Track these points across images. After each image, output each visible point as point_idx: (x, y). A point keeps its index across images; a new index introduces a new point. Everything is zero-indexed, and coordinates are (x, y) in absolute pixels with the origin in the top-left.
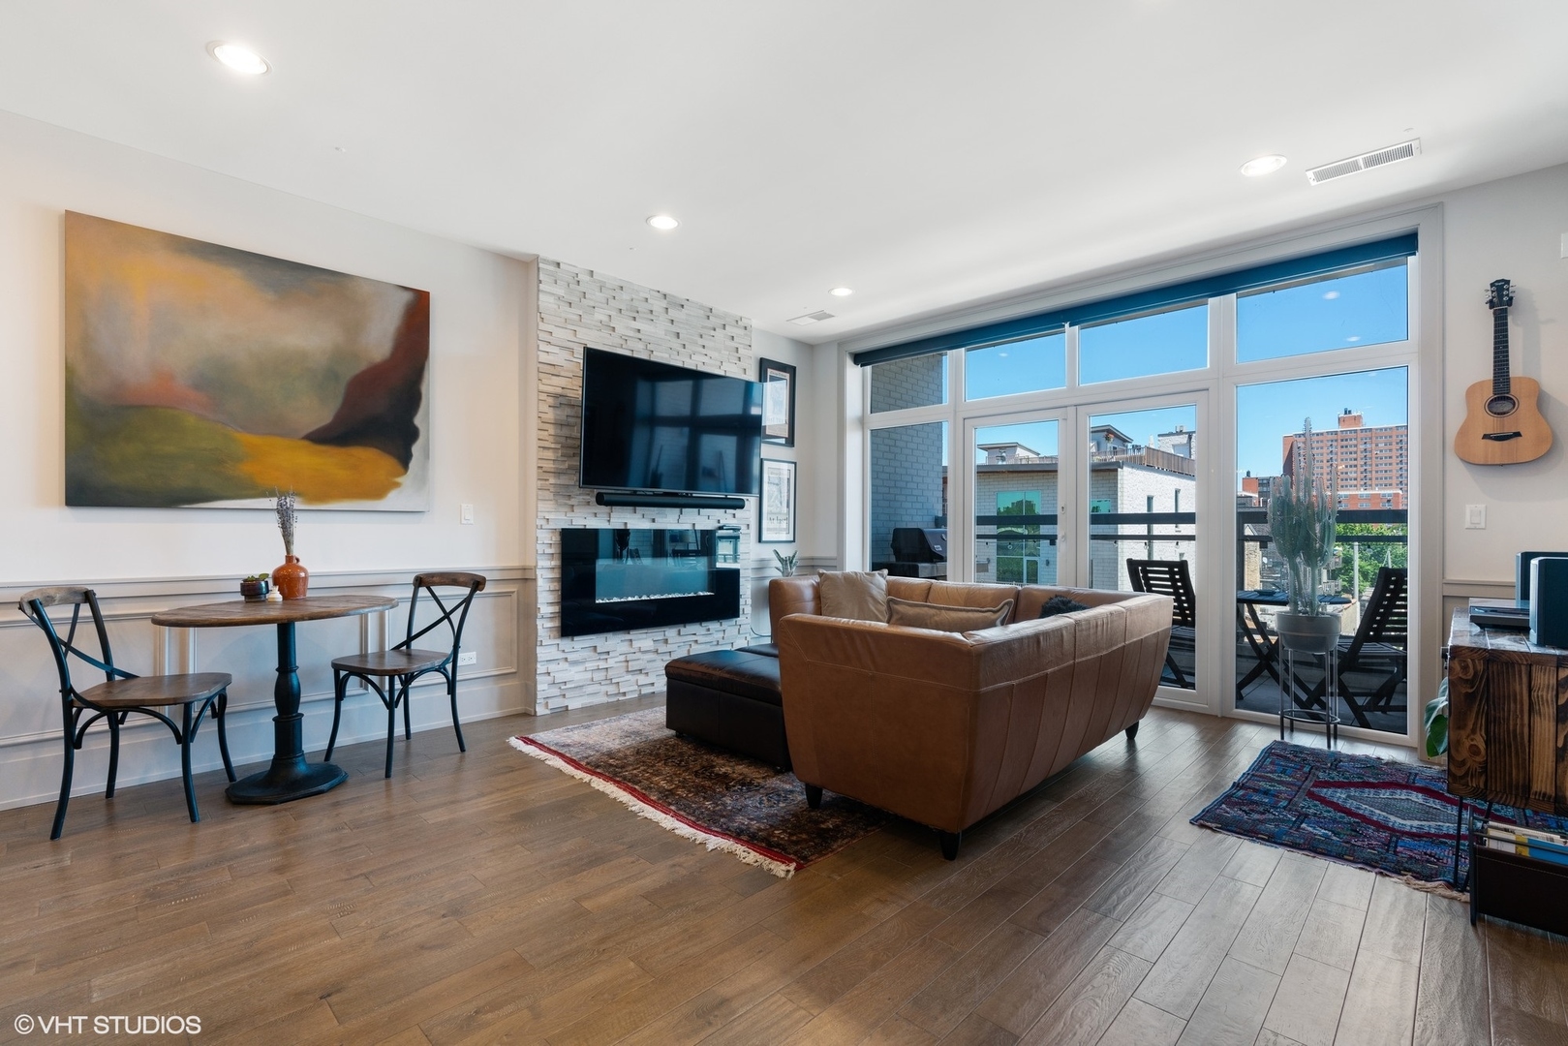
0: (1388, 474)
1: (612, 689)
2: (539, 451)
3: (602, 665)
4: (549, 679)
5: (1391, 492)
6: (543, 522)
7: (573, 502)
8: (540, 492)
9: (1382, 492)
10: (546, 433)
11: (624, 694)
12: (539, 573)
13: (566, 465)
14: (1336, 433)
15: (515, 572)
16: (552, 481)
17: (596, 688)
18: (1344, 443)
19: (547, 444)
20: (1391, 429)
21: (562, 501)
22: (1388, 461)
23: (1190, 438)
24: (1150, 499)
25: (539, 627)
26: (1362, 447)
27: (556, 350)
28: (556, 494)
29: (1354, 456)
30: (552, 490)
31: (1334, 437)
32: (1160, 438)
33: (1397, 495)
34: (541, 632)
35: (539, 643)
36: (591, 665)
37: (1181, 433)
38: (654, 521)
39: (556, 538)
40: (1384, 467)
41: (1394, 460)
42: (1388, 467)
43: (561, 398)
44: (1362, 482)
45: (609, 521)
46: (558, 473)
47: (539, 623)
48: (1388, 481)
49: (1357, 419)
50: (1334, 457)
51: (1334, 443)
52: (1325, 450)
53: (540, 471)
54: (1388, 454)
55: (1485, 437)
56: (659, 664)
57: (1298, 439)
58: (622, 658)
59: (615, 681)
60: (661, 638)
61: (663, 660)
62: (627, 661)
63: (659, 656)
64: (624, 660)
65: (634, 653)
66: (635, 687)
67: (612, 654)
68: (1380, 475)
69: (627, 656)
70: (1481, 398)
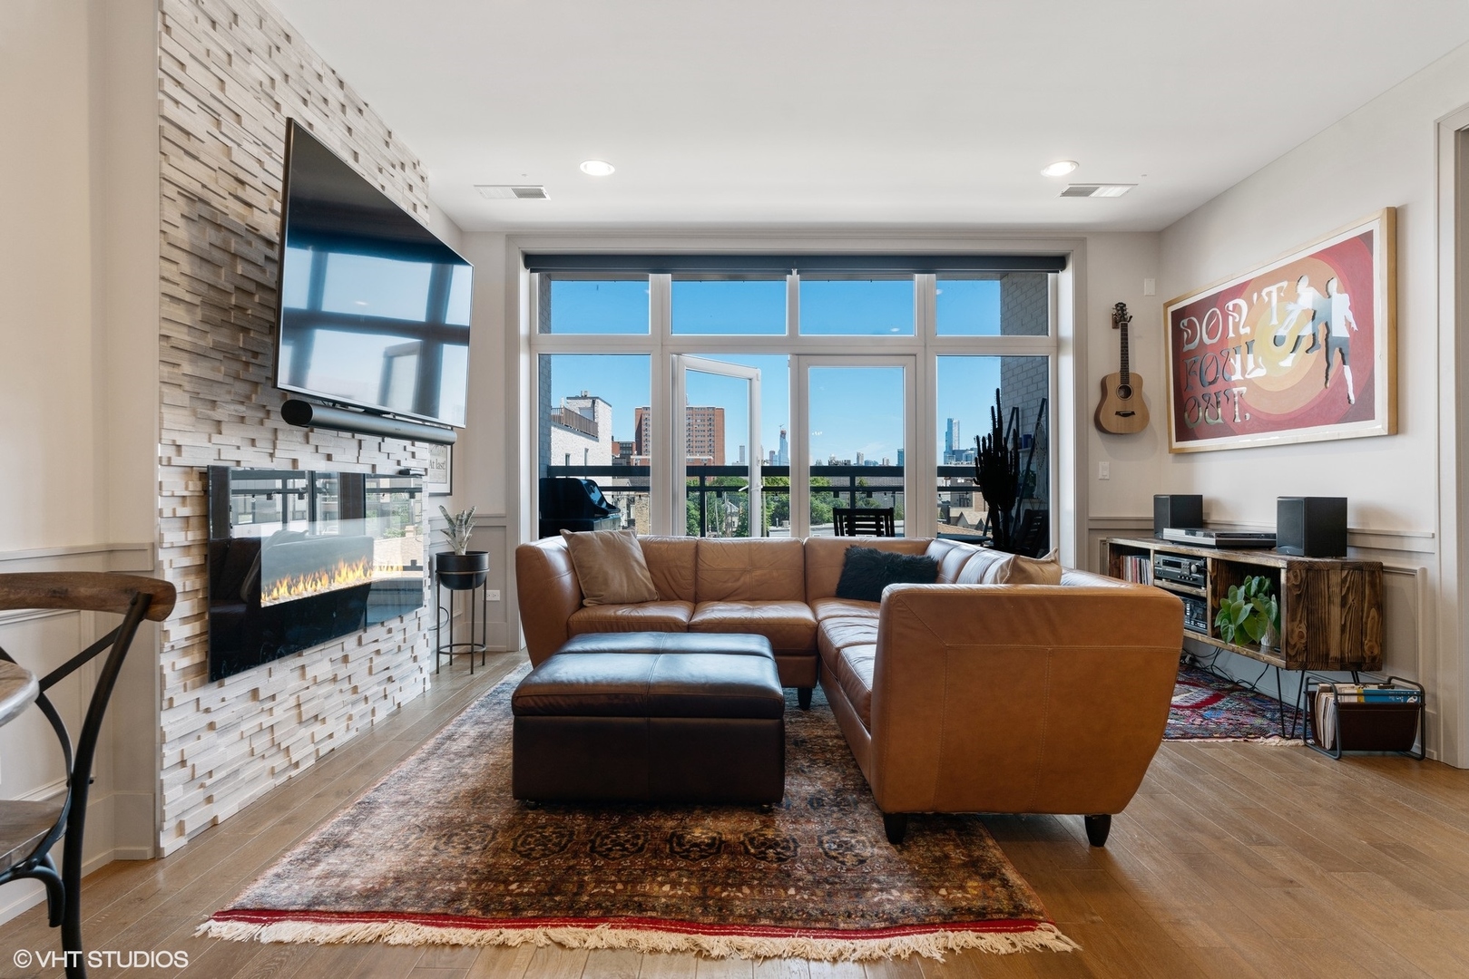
0: (702, 444)
1: (279, 762)
2: (161, 303)
3: (266, 721)
4: (185, 773)
5: (706, 457)
6: (171, 452)
7: (219, 414)
8: (166, 389)
9: (701, 457)
10: (174, 267)
11: (297, 765)
12: (163, 555)
13: (209, 341)
15: (99, 558)
16: (187, 368)
17: (259, 766)
19: (179, 292)
20: (704, 409)
21: (203, 410)
22: (703, 433)
23: (594, 402)
24: (567, 456)
25: (167, 671)
27: (193, 104)
28: (195, 396)
30: (187, 386)
32: (569, 401)
33: (710, 460)
34: (172, 681)
35: (165, 704)
36: (248, 726)
37: (585, 397)
38: (329, 457)
39: (195, 486)
40: (699, 438)
41: (707, 433)
42: (703, 439)
43: (199, 205)
45: (272, 455)
46: (197, 355)
47: (166, 660)
48: (703, 450)
53: (164, 344)
54: (703, 428)
55: (1117, 413)
56: (337, 699)
57: (645, 411)
58: (292, 702)
59: (283, 746)
60: (340, 655)
61: (341, 691)
62: (299, 705)
63: (338, 687)
64: (295, 704)
65: (308, 688)
66: (311, 748)
67: (278, 699)
68: (698, 444)
69: (298, 697)
70: (1114, 386)
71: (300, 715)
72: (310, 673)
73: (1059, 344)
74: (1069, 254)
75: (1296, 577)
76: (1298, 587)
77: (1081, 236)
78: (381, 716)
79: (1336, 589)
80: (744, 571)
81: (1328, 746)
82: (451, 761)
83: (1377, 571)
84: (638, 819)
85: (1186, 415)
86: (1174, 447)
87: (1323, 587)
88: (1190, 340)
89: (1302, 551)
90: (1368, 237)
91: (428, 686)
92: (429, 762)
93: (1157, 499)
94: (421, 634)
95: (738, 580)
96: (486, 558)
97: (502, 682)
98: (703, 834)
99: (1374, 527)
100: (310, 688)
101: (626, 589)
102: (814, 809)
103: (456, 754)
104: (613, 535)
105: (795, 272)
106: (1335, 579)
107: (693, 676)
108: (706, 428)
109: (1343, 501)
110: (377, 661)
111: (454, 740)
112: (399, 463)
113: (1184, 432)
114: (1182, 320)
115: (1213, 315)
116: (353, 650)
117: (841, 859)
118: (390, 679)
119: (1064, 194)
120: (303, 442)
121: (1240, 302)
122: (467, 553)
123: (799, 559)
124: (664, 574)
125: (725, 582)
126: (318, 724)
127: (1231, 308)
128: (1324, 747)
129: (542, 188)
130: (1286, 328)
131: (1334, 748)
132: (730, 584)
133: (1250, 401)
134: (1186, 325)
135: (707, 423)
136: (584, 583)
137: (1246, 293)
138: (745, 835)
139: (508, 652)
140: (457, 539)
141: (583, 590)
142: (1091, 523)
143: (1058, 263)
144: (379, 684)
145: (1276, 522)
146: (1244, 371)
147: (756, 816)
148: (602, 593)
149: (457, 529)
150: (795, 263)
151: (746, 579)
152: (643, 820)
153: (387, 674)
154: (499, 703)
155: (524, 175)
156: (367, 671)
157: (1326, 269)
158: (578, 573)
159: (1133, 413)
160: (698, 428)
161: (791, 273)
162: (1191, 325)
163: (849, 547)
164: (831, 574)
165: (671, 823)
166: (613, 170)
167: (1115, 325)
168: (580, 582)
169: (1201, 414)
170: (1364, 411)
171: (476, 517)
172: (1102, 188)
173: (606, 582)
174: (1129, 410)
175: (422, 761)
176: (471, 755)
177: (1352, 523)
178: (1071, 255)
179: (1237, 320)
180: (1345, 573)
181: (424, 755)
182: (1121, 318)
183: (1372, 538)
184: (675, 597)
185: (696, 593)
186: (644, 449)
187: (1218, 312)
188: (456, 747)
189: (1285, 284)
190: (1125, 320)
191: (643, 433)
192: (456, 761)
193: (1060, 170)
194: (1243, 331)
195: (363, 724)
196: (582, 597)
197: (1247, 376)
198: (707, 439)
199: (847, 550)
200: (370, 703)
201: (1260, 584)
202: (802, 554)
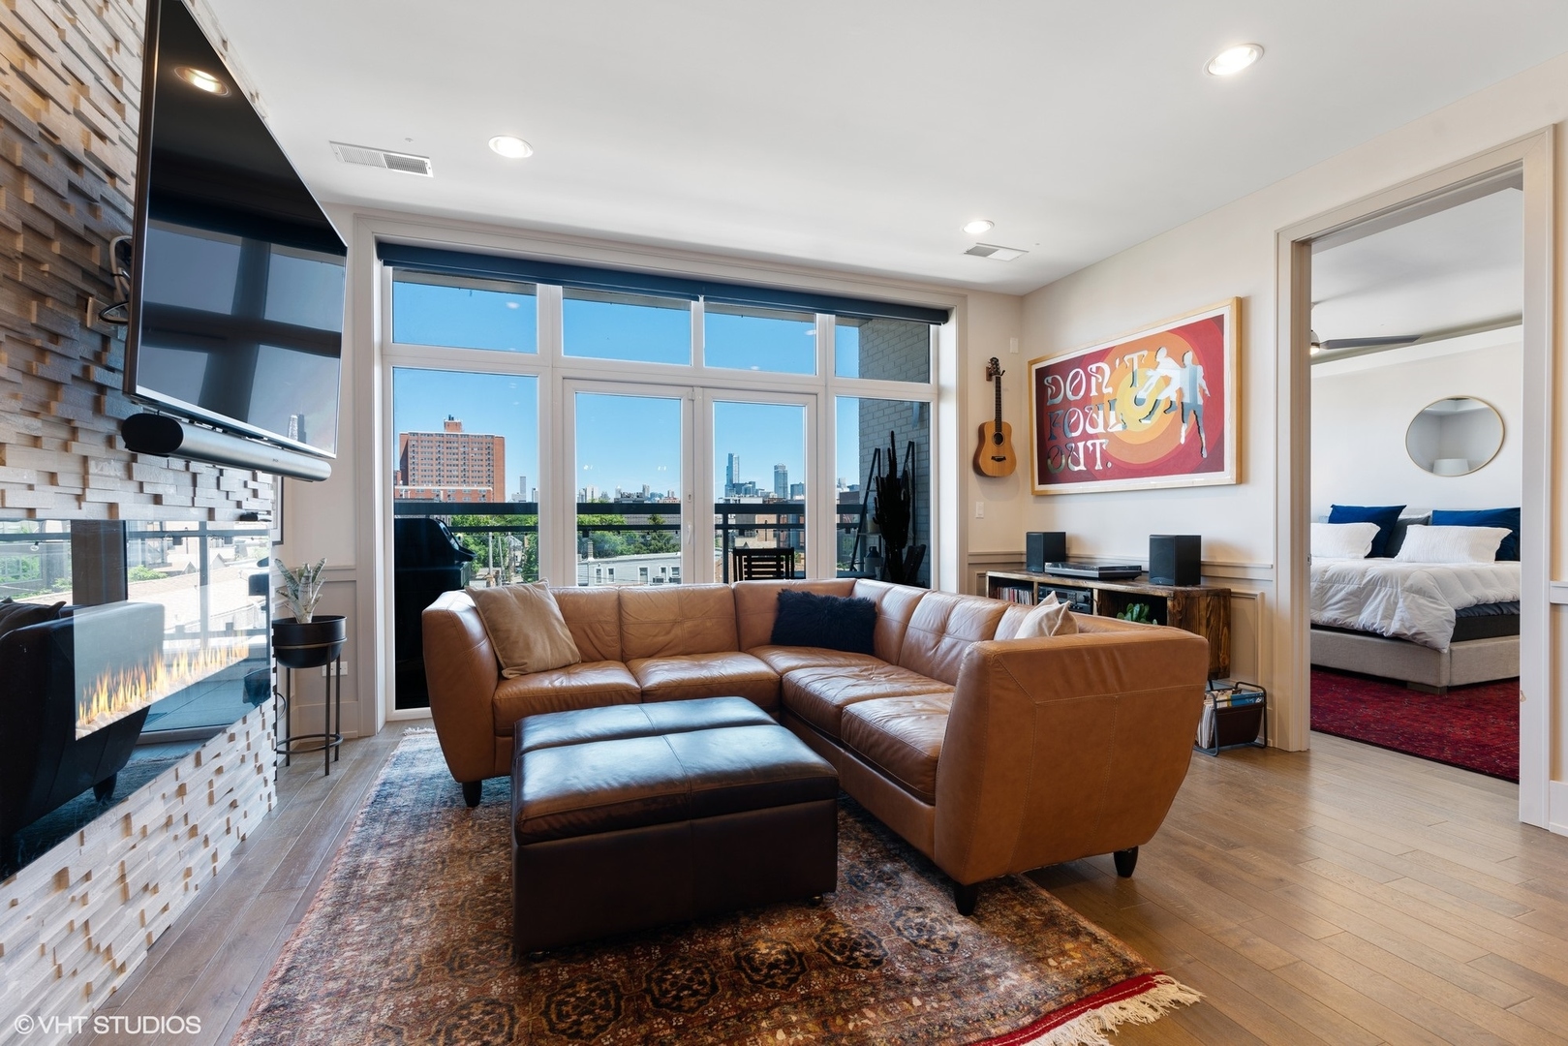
0: (480, 474)
1: (98, 972)
3: (78, 916)
5: (484, 489)
11: (122, 968)
14: (442, 435)
17: (68, 989)
18: (449, 445)
20: (482, 436)
22: (481, 463)
26: (462, 450)
29: (456, 456)
31: (441, 439)
33: (489, 491)
36: (52, 933)
38: (158, 500)
40: (477, 468)
41: (485, 463)
42: (480, 468)
44: (462, 480)
45: (79, 498)
48: (480, 480)
49: (458, 425)
50: (442, 456)
51: (441, 445)
52: (434, 450)
54: (480, 457)
55: (993, 458)
56: (173, 850)
57: (412, 437)
58: (115, 874)
59: (103, 948)
60: (175, 786)
61: (176, 838)
62: (123, 877)
63: (171, 833)
64: (117, 876)
65: (134, 847)
66: (142, 934)
67: (94, 877)
68: (475, 474)
69: (123, 863)
70: (990, 433)
71: (125, 891)
72: (137, 824)
73: (940, 393)
74: (951, 309)
75: (1179, 604)
76: (1180, 612)
77: (965, 291)
78: (224, 857)
79: (1203, 613)
80: (675, 623)
81: (1205, 745)
82: (377, 910)
83: (1226, 596)
84: (682, 946)
85: (1049, 461)
86: (1036, 489)
87: (1196, 612)
88: (1055, 396)
89: (1173, 581)
90: (1219, 320)
91: (274, 800)
92: (344, 918)
93: (1029, 536)
94: (266, 733)
95: (668, 633)
96: (343, 623)
97: (379, 781)
98: (771, 948)
99: (1220, 560)
100: (138, 847)
101: (549, 652)
102: (862, 889)
103: (378, 898)
104: (527, 589)
105: (701, 298)
106: (1203, 604)
107: (732, 762)
108: (485, 457)
109: (1198, 538)
110: (220, 783)
111: (363, 878)
112: (239, 504)
113: (1047, 475)
114: (1045, 378)
115: (1077, 374)
116: (190, 775)
117: (932, 947)
118: (234, 805)
119: (969, 252)
120: (124, 477)
121: (1104, 366)
122: (314, 618)
123: (730, 605)
124: (585, 632)
125: (655, 636)
126: (148, 894)
127: (1094, 370)
128: (1201, 747)
129: (426, 160)
130: (1145, 391)
131: (1212, 745)
132: (661, 638)
133: (1113, 453)
134: (1050, 381)
135: (485, 452)
136: (500, 650)
137: (1110, 357)
138: (817, 938)
139: (360, 738)
140: (301, 602)
141: (500, 659)
142: (970, 558)
143: (941, 316)
144: (220, 815)
145: (1148, 556)
146: (1106, 425)
147: (811, 912)
148: (525, 661)
149: (300, 589)
150: (704, 288)
151: (677, 631)
152: (690, 945)
153: (230, 798)
154: (395, 813)
155: (409, 140)
156: (206, 800)
157: (1182, 342)
158: (492, 639)
159: (1004, 459)
160: (475, 457)
161: (697, 299)
162: (1055, 382)
163: (780, 591)
164: (763, 621)
165: (725, 942)
166: (530, 153)
167: (989, 377)
168: (496, 649)
169: (1064, 461)
170: (1216, 464)
171: (329, 570)
172: (1001, 251)
173: (528, 647)
174: (1002, 456)
175: (332, 919)
176: (401, 896)
177: (1205, 557)
178: (954, 311)
179: (1100, 381)
180: (1209, 599)
181: (329, 909)
182: (994, 372)
183: (1219, 569)
184: (599, 656)
185: (622, 651)
186: (410, 478)
187: (1081, 372)
188: (371, 888)
189: (1145, 353)
190: (999, 373)
191: (410, 461)
192: (386, 910)
193: (977, 229)
194: (1105, 391)
195: (201, 876)
196: (500, 668)
197: (1109, 430)
198: (485, 468)
199: (779, 594)
200: (211, 844)
201: (1141, 612)
202: (733, 600)
